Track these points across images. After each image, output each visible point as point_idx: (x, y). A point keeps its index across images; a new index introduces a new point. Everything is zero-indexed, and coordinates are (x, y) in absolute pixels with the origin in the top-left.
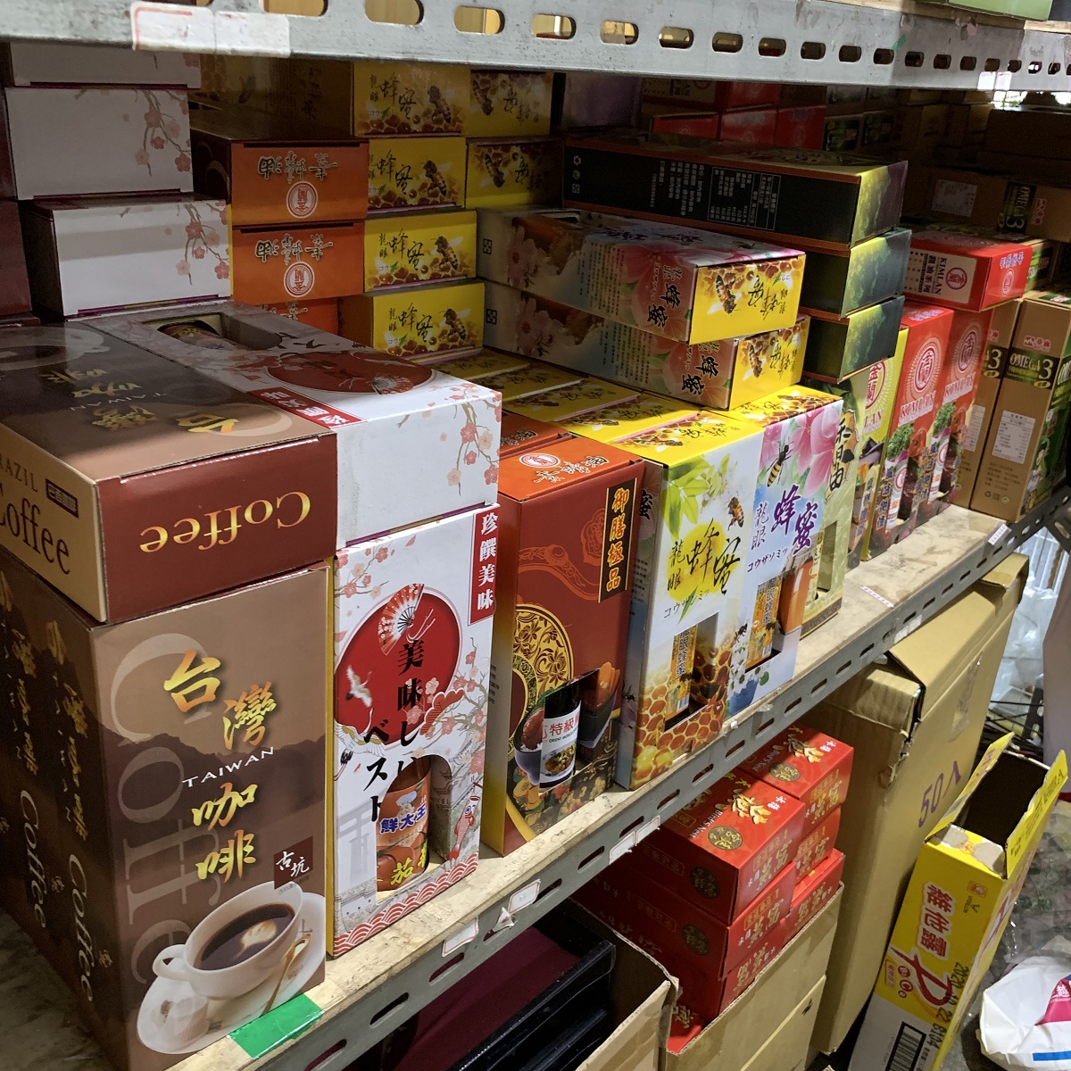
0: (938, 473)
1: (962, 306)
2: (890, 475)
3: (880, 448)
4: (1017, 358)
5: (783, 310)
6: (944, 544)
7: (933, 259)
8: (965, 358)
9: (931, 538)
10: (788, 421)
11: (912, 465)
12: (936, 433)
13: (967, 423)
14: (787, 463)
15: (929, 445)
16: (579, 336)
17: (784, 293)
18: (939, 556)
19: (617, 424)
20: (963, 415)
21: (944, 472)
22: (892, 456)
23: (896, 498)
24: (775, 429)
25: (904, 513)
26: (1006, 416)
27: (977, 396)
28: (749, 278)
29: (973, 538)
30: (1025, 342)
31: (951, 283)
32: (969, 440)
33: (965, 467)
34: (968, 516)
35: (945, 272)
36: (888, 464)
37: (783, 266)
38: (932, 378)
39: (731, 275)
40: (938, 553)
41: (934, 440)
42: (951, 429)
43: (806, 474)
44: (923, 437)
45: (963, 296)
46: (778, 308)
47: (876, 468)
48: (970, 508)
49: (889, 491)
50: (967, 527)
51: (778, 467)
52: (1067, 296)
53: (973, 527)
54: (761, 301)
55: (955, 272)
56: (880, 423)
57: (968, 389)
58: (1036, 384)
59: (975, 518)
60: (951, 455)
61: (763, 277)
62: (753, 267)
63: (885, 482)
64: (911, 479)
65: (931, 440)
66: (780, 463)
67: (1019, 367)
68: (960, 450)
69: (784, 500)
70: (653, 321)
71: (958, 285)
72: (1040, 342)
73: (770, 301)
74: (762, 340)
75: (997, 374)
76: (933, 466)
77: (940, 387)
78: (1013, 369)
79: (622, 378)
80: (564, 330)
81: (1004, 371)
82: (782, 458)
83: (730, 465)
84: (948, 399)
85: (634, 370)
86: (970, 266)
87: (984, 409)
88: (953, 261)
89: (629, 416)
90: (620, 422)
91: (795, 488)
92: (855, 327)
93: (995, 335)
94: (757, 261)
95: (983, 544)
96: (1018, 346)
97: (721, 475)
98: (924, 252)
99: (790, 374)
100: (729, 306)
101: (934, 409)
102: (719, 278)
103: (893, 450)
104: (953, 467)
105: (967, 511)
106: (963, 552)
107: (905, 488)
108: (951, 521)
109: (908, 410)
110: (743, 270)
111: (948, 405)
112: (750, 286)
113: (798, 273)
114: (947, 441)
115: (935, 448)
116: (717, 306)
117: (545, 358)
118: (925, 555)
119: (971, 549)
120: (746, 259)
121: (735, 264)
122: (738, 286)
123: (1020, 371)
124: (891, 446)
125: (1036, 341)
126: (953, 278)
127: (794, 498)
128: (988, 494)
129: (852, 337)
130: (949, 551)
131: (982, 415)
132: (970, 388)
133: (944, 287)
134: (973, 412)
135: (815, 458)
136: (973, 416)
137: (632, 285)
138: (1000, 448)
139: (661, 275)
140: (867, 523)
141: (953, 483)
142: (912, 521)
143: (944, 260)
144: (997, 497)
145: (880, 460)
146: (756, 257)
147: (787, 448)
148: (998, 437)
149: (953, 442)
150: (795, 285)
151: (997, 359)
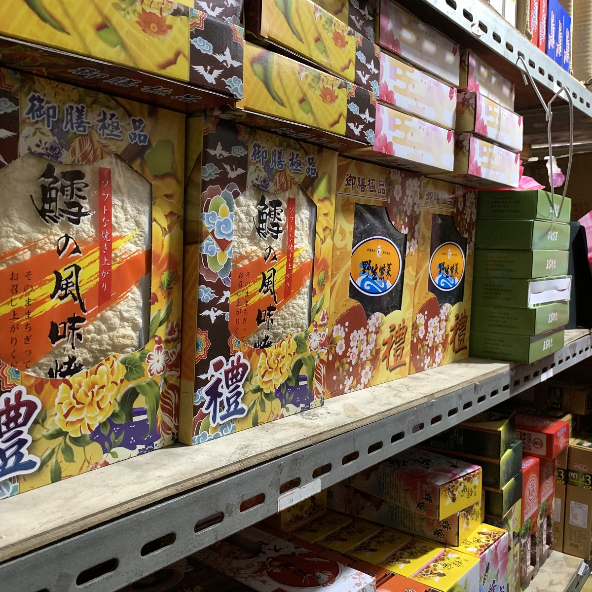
0: (545, 536)
1: (544, 456)
2: (524, 546)
3: (518, 535)
4: (572, 474)
5: (475, 495)
6: (557, 578)
7: (524, 434)
8: (547, 478)
9: (549, 574)
10: (487, 550)
11: (533, 537)
12: (541, 517)
13: (553, 508)
14: (490, 570)
15: (539, 525)
16: (378, 507)
17: (475, 487)
18: (556, 586)
19: (409, 562)
20: (551, 505)
21: (547, 535)
22: (524, 537)
23: (529, 557)
24: (483, 556)
25: (533, 563)
26: (572, 503)
27: (556, 493)
28: (460, 485)
29: (570, 573)
30: (575, 466)
31: (536, 446)
32: (556, 517)
33: (556, 530)
34: (564, 558)
35: (532, 440)
36: (523, 541)
37: (473, 476)
38: (535, 494)
39: (453, 486)
40: (555, 584)
41: (541, 521)
42: (546, 513)
43: (498, 573)
44: (536, 522)
45: (543, 452)
46: (473, 494)
47: (518, 545)
48: (563, 552)
49: (525, 554)
50: (565, 565)
51: (486, 574)
52: (590, 442)
53: (569, 565)
54: (466, 493)
55: (537, 440)
56: (516, 522)
57: (551, 491)
58: (584, 487)
59: (568, 558)
60: (549, 525)
61: (466, 483)
62: (461, 479)
63: (523, 550)
64: (534, 545)
65: (539, 522)
66: (487, 572)
67: (573, 479)
68: (552, 522)
69: (490, 589)
70: (419, 508)
71: (539, 446)
72: (582, 467)
73: (470, 492)
74: (468, 511)
75: (563, 482)
76: (542, 534)
77: (539, 496)
78: (571, 480)
79: (401, 528)
80: (369, 503)
81: (567, 480)
82: (488, 569)
83: (468, 582)
84: (543, 500)
85: (408, 524)
86: (544, 439)
87: (560, 500)
88: (534, 435)
89: (414, 555)
90: (411, 560)
91: (494, 581)
92: (506, 492)
93: (559, 463)
94: (462, 477)
95: (576, 575)
96: (571, 468)
97: (465, 588)
98: (520, 431)
99: (480, 519)
100: (454, 500)
101: (539, 507)
102: (449, 489)
103: (524, 534)
104: (551, 531)
105: (563, 554)
106: (568, 583)
107: (531, 549)
108: (556, 561)
109: (527, 512)
110: (458, 482)
111: (544, 502)
112: (461, 488)
113: (479, 477)
114: (546, 519)
115: (542, 525)
116: (449, 500)
117: (360, 516)
118: (549, 586)
119: (571, 580)
120: (458, 476)
121: (454, 480)
122: (456, 490)
123: (575, 481)
124: (523, 531)
125: (580, 466)
126: (536, 443)
127: (495, 587)
128: (571, 545)
129: (505, 496)
130: (560, 583)
131: (560, 503)
132: (552, 491)
133: (532, 447)
134: (555, 502)
135: (500, 563)
136: (556, 504)
137: (407, 490)
138: (573, 520)
139: (421, 487)
140: (518, 574)
141: (552, 540)
142: (537, 565)
143: (530, 434)
144: (576, 546)
145: (519, 541)
146: (462, 475)
147: (489, 563)
148: (571, 515)
149: (549, 518)
150: (479, 482)
151: (562, 475)
